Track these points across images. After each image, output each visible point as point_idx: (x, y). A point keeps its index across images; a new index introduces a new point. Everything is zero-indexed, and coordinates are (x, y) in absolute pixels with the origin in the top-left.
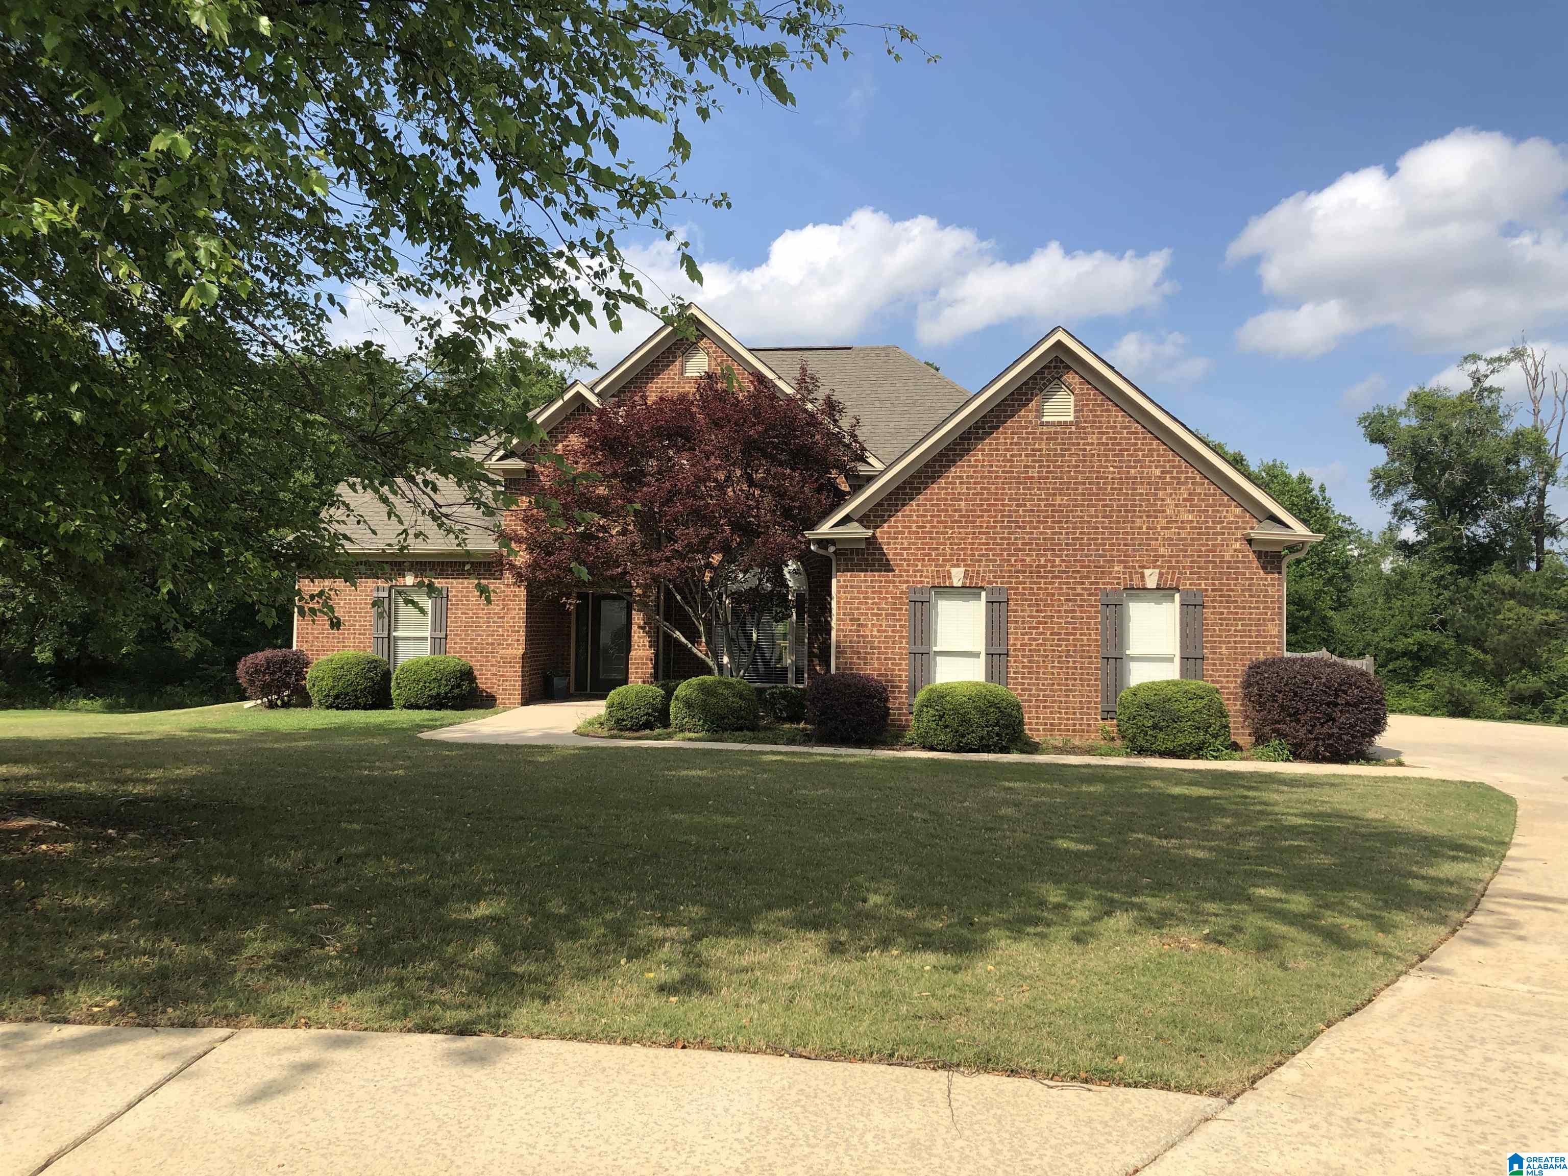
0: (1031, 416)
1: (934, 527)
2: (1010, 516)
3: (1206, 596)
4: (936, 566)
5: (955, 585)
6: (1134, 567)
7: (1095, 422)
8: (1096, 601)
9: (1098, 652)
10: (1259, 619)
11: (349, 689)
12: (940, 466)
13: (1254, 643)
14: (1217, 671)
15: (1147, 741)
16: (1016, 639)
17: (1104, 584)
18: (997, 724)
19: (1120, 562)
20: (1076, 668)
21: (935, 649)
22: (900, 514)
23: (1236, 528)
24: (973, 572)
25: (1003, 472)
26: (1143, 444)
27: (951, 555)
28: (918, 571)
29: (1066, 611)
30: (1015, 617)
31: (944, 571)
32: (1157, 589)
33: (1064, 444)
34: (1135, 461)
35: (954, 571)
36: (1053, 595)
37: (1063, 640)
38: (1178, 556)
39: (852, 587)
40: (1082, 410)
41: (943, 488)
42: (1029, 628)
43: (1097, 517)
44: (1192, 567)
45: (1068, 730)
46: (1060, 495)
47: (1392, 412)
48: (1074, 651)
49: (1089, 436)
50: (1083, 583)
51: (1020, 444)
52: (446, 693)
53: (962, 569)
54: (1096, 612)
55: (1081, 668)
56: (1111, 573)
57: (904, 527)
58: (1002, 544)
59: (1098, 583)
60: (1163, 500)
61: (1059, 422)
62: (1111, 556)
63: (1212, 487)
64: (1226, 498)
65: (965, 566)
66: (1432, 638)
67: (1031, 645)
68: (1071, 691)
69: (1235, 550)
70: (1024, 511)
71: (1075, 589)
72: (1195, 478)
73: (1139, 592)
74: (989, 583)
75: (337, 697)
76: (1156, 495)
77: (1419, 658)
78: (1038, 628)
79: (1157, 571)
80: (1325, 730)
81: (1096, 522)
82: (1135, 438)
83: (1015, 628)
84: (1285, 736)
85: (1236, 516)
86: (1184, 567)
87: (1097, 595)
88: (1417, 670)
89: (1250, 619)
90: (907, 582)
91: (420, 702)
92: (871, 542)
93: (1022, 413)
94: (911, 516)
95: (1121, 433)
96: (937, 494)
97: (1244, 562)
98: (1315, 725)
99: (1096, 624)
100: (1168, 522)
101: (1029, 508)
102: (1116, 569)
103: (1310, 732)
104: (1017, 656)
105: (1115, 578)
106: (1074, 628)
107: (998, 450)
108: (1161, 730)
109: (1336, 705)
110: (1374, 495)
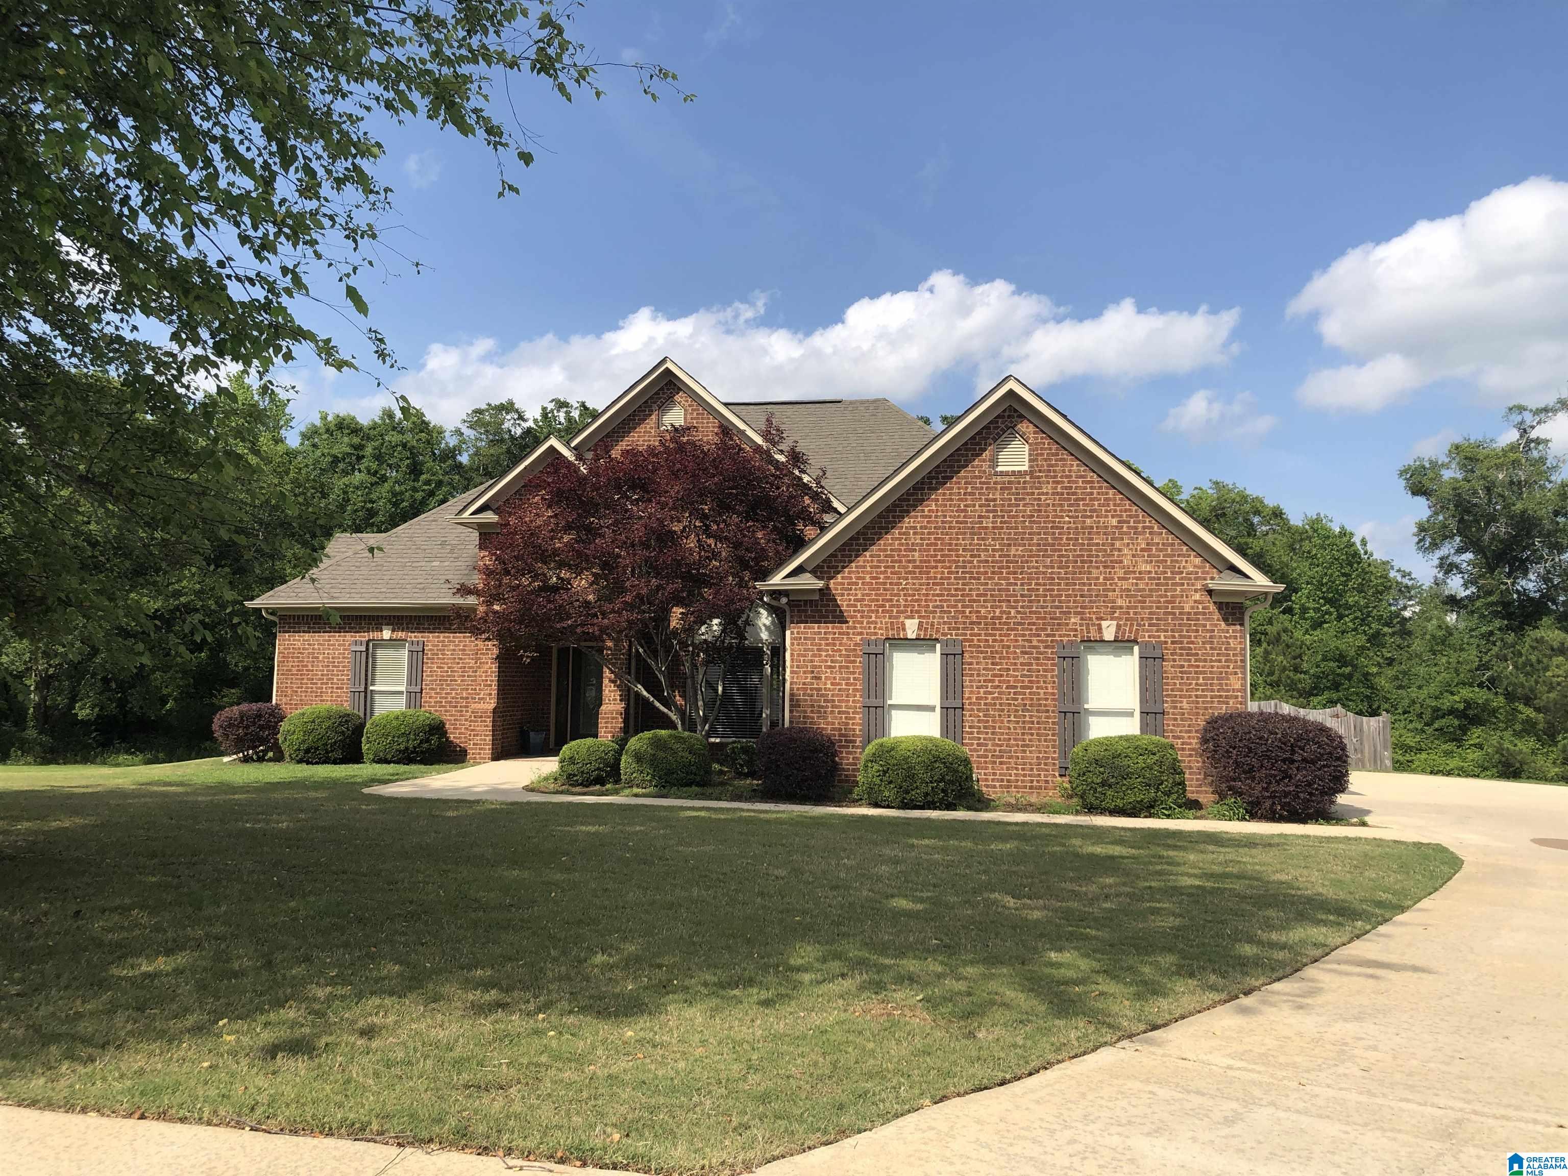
0: (985, 466)
1: (888, 578)
2: (965, 567)
3: (1166, 649)
4: (890, 617)
5: (909, 637)
6: (1091, 619)
7: (1049, 471)
8: (1052, 653)
9: (1055, 706)
10: (1221, 673)
11: (320, 744)
12: (894, 517)
13: (1216, 697)
14: (1178, 725)
15: (1097, 798)
16: (971, 692)
17: (1060, 636)
18: (942, 780)
19: (1076, 613)
20: (1033, 723)
21: (889, 702)
22: (853, 565)
23: (1196, 579)
24: (927, 623)
25: (957, 522)
26: (1098, 493)
27: (905, 606)
28: (872, 623)
29: (1022, 664)
30: (970, 669)
31: (898, 623)
32: (1116, 641)
33: (1018, 494)
34: (1091, 511)
35: (908, 622)
36: (1009, 647)
37: (1020, 693)
38: (1136, 607)
39: (805, 639)
40: (1036, 460)
41: (897, 539)
42: (985, 681)
43: (1053, 567)
44: (1151, 619)
45: (1025, 787)
46: (1015, 545)
47: (1434, 465)
48: (1031, 705)
49: (1044, 486)
50: (1039, 635)
51: (974, 494)
52: (415, 748)
53: (916, 621)
54: (1052, 665)
55: (1038, 723)
56: (1067, 624)
57: (858, 578)
58: (957, 595)
59: (1054, 635)
60: (1120, 550)
61: (1013, 472)
62: (1067, 607)
63: (1170, 537)
64: (1185, 548)
65: (919, 617)
66: (1479, 695)
67: (986, 698)
68: (1027, 746)
69: (1195, 601)
70: (979, 562)
71: (1031, 641)
72: (1152, 528)
73: (1096, 644)
74: (944, 634)
75: (307, 751)
76: (1113, 545)
77: (1466, 717)
78: (993, 681)
79: (1115, 623)
80: (1281, 788)
81: (1052, 573)
82: (1091, 488)
83: (971, 681)
84: (1241, 794)
85: (1195, 566)
86: (1142, 619)
87: (1053, 647)
88: (1464, 730)
89: (1211, 672)
90: (861, 634)
91: (389, 757)
92: (825, 593)
93: (976, 463)
94: (864, 567)
95: (1076, 482)
96: (891, 545)
97: (1204, 614)
98: (1270, 783)
99: (1052, 677)
100: (1125, 573)
101: (983, 558)
102: (1073, 620)
103: (1266, 789)
104: (972, 710)
105: (1071, 630)
106: (1030, 682)
107: (951, 500)
108: (1110, 786)
109: (1292, 761)
110: (1419, 549)
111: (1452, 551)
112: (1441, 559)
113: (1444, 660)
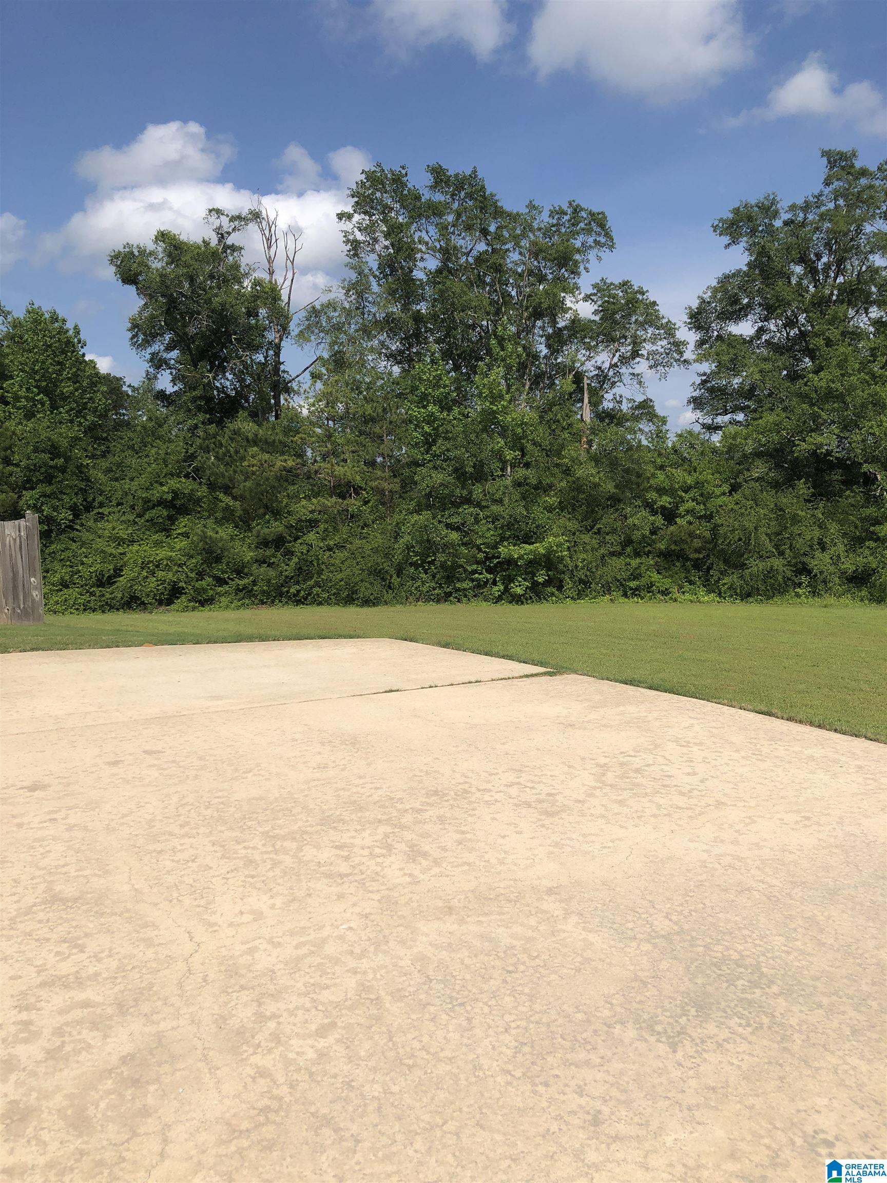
47: (142, 252)
66: (185, 485)
77: (174, 506)
88: (172, 519)
110: (133, 344)
111: (162, 348)
112: (153, 354)
113: (153, 451)
